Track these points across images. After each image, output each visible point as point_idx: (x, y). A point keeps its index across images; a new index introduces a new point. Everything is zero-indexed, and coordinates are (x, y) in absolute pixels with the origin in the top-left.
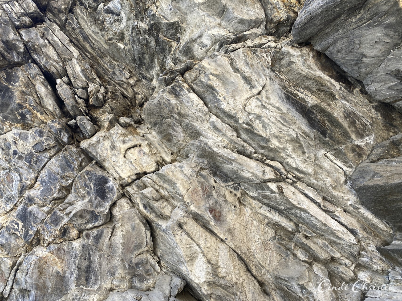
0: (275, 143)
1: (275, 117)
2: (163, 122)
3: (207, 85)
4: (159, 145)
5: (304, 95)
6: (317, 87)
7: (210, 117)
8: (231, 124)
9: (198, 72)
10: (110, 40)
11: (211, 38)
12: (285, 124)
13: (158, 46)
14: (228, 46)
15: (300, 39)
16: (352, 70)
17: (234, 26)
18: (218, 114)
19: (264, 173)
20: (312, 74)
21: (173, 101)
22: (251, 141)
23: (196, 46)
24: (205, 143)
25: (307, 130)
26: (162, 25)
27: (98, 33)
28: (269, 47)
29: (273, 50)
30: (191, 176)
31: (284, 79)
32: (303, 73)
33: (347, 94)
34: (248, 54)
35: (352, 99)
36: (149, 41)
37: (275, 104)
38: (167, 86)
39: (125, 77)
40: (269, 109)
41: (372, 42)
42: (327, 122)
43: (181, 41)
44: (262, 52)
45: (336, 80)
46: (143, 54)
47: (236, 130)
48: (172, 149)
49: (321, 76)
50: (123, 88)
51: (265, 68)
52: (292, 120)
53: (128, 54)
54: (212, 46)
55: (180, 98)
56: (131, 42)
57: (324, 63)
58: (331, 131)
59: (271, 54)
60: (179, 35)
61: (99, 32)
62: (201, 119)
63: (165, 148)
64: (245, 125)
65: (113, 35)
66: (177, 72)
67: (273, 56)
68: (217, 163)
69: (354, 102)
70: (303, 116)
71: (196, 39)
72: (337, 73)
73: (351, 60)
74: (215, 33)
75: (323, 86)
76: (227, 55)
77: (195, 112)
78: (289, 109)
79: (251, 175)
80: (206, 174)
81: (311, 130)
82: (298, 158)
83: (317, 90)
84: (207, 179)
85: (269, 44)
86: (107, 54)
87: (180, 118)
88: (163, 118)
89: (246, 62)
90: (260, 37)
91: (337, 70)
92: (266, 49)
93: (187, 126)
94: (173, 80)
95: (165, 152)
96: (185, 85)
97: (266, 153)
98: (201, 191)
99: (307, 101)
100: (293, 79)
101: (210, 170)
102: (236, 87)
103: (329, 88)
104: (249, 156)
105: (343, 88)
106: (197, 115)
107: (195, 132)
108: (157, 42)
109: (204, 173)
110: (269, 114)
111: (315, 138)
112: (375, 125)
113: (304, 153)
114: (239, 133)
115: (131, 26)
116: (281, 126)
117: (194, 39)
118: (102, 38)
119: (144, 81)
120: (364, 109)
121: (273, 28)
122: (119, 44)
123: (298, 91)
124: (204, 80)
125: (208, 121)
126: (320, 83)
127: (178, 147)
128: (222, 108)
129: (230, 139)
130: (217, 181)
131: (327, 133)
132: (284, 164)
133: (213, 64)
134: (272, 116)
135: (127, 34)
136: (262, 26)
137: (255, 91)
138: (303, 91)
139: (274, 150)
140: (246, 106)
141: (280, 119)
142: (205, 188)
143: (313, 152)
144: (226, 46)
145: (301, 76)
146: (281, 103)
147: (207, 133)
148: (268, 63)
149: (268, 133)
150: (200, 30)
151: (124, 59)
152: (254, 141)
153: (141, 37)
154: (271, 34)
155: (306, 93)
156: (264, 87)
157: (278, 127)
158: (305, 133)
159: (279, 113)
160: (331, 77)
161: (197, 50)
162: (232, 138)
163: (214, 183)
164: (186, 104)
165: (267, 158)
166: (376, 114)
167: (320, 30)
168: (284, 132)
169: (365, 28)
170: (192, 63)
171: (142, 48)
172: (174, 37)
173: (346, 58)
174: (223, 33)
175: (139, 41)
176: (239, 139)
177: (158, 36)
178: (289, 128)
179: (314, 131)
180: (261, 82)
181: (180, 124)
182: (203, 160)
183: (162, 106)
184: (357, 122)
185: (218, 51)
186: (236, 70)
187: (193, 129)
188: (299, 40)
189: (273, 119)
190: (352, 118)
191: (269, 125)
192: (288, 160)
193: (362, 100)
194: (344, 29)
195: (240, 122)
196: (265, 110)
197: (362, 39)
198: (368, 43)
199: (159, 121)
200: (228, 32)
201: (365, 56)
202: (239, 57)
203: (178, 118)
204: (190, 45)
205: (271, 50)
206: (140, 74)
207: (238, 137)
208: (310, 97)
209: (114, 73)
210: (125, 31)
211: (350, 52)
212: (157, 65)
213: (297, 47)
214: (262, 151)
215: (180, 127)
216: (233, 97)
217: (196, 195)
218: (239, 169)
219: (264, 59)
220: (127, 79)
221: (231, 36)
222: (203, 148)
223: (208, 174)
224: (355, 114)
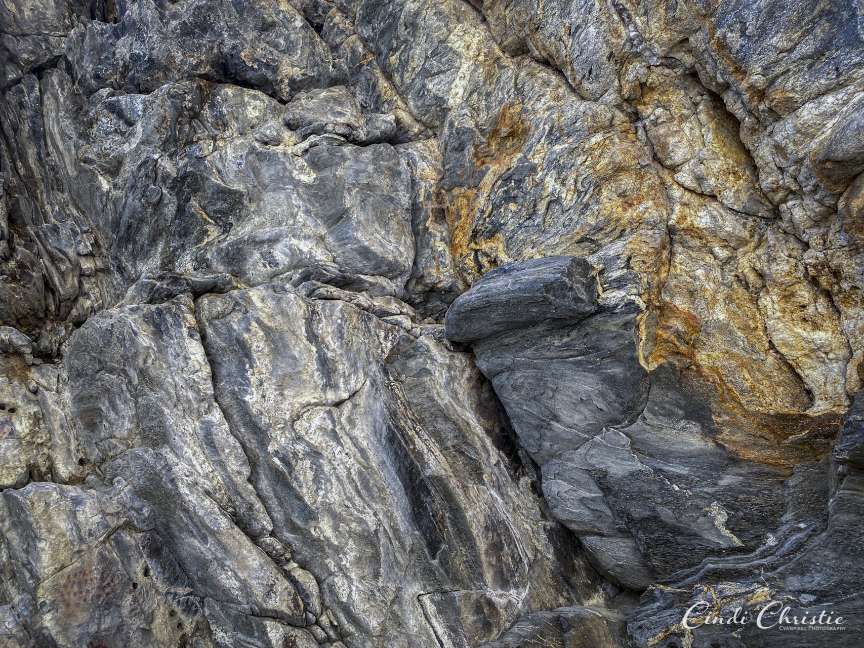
0: (325, 528)
1: (349, 470)
2: (97, 377)
3: (238, 340)
4: (62, 427)
5: (425, 447)
6: (456, 441)
7: (209, 410)
8: (248, 445)
9: (232, 304)
10: (85, 162)
11: (293, 255)
12: (363, 492)
13: (180, 218)
14: (319, 284)
15: (457, 334)
16: (529, 436)
17: (347, 254)
18: (230, 411)
19: (270, 590)
20: (455, 410)
21: (145, 340)
22: (273, 503)
23: (257, 255)
24: (167, 465)
25: (403, 525)
26: (207, 184)
27: (71, 138)
28: (398, 323)
29: (402, 332)
30: (90, 535)
31: (399, 398)
32: (439, 401)
33: (507, 481)
34: (351, 317)
35: (512, 494)
36: (165, 202)
37: (360, 439)
38: (150, 302)
39: (75, 249)
40: (342, 446)
41: (574, 397)
42: (449, 525)
43: (232, 232)
44: (379, 326)
45: (494, 442)
46: (142, 220)
47: (253, 463)
48: (88, 450)
49: (471, 422)
50: (58, 269)
51: (371, 359)
52: (382, 490)
53: (110, 206)
54: (289, 270)
55: (163, 340)
56: (127, 185)
57: (486, 400)
58: (449, 546)
59: (394, 338)
60: (232, 219)
61: (75, 137)
62: (186, 406)
63: (72, 441)
64: (276, 461)
65: (98, 155)
66: (188, 284)
67: (398, 344)
68: (172, 525)
69: (514, 503)
70: (405, 489)
71: (262, 242)
72: (503, 430)
73: (531, 415)
74: (305, 249)
75: (468, 444)
76: (309, 300)
77: (181, 383)
78: (384, 463)
79: (238, 585)
80: (133, 542)
81: (410, 529)
82: (360, 582)
83: (453, 446)
84: (129, 558)
85: (399, 318)
86: (66, 187)
87: (140, 383)
88: (103, 367)
89: (340, 332)
90: (388, 297)
91: (504, 424)
92: (389, 325)
93: (148, 407)
94: (170, 296)
95: (69, 450)
96: (190, 317)
97: (297, 545)
98: (96, 583)
99: (426, 463)
100: (416, 405)
101: (148, 536)
102: (297, 370)
103: (477, 453)
104: (255, 538)
105: (502, 466)
106: (183, 393)
107: (158, 429)
108: (181, 210)
109: (128, 538)
110: (338, 457)
111: (412, 551)
112: (537, 569)
113: (376, 575)
114: (258, 474)
115: (144, 156)
116: (354, 493)
117: (257, 240)
118: (73, 152)
119: (117, 276)
120: (527, 526)
121: (419, 293)
122: (100, 178)
123: (417, 433)
124: (235, 327)
125: (199, 415)
126: (463, 436)
127: (104, 451)
128: (244, 402)
129: (229, 477)
130: (152, 572)
131: (439, 548)
132: (325, 586)
133: (271, 303)
134: (343, 463)
135: (129, 167)
136: (400, 279)
137: (331, 396)
138: (427, 437)
139: (318, 545)
140: (298, 419)
141: (355, 478)
142: (109, 579)
143: (395, 581)
144: (314, 282)
145: (433, 406)
146: (373, 445)
147: (185, 442)
148: (382, 351)
149: (319, 499)
150: (277, 229)
151: (97, 214)
152: (281, 504)
153: (152, 186)
154: (411, 303)
155: (432, 445)
156: (353, 395)
157: (345, 494)
158: (396, 530)
159: (359, 463)
160: (488, 432)
161: (255, 264)
162: (235, 479)
163: (140, 575)
164: (171, 359)
165: (293, 558)
166: (546, 545)
167: (495, 335)
168: (353, 510)
169: (570, 365)
170: (229, 282)
171: (144, 208)
172: (220, 218)
173: (525, 407)
174: (320, 255)
175: (145, 191)
176: (250, 487)
177: (188, 200)
178: (368, 505)
179: (416, 532)
180: (353, 382)
181: (136, 397)
182: (143, 506)
183: (114, 339)
184: (506, 548)
185: (296, 285)
186: (313, 337)
187: (156, 421)
188: (453, 336)
189: (342, 472)
190: (498, 535)
191: (330, 481)
192: (336, 580)
193: (530, 505)
194: (536, 350)
195: (270, 449)
196: (334, 444)
197: (561, 384)
198: (568, 396)
199: (90, 372)
200: (331, 258)
201: (556, 418)
202: (331, 315)
203: (136, 381)
204: (246, 247)
205: (398, 331)
206: (116, 258)
207: (250, 480)
208: (436, 456)
209: (55, 229)
210: (128, 160)
211: (535, 398)
212: (158, 255)
213: (447, 348)
214: (289, 536)
215: (131, 404)
216: (281, 388)
217: (76, 589)
218: (216, 559)
219: (377, 342)
220: (79, 254)
221: (333, 269)
222: (156, 474)
223: (137, 545)
224: (507, 529)
